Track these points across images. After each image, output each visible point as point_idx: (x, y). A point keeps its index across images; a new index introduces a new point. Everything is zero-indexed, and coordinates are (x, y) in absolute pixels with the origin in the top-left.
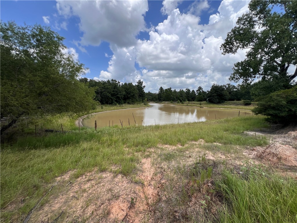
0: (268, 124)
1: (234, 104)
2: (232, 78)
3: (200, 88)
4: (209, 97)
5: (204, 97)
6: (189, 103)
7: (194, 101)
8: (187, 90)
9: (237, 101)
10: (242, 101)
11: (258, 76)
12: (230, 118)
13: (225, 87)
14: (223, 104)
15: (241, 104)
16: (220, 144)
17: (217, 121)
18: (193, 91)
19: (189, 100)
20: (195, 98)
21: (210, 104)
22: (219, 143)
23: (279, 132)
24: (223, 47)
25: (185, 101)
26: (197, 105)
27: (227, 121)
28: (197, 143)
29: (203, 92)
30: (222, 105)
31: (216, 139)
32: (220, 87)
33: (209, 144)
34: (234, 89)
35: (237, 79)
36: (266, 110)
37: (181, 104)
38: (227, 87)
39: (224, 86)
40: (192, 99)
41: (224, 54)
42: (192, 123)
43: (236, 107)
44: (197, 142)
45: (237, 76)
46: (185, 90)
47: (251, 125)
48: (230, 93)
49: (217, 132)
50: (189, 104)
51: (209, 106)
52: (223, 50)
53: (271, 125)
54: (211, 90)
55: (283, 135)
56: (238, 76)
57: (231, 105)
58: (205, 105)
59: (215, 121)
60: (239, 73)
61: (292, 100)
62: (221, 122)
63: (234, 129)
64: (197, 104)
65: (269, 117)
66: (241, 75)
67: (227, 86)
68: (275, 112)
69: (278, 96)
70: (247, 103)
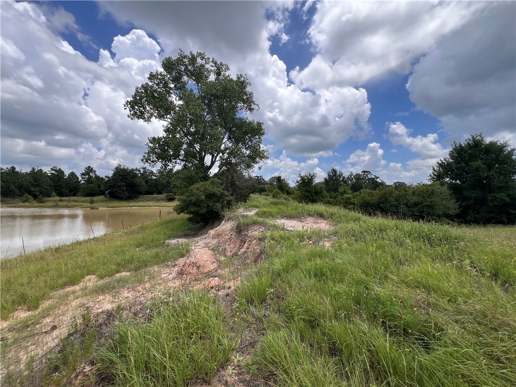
0: (191, 225)
1: (153, 200)
2: (146, 160)
3: (89, 170)
4: (110, 187)
5: (99, 187)
6: (61, 201)
7: (74, 195)
8: (55, 171)
9: (158, 196)
10: (163, 196)
11: (178, 161)
12: (148, 223)
13: (138, 172)
14: (137, 200)
15: (162, 200)
16: (128, 274)
17: (126, 231)
18: (73, 174)
19: (61, 194)
20: (78, 189)
21: (112, 200)
22: (127, 271)
23: (201, 233)
24: (129, 106)
25: (51, 197)
26: (84, 204)
27: (142, 229)
28: (77, 288)
29: (97, 177)
30: (136, 202)
31: (120, 267)
32: (130, 171)
33: (107, 280)
34: (152, 176)
35: (153, 162)
36: (187, 207)
37: (36, 204)
38: (142, 172)
39: (137, 170)
40: (70, 191)
41: (132, 119)
42: (69, 246)
43: (157, 204)
44: (77, 286)
45: (153, 157)
46: (47, 170)
47: (174, 230)
48: (147, 182)
49: (123, 252)
50: (61, 204)
51: (111, 205)
52: (130, 111)
53: (195, 226)
54: (114, 175)
55: (204, 237)
56: (155, 158)
57: (150, 202)
58: (102, 204)
59: (121, 233)
60: (156, 153)
61: (209, 193)
62: (132, 233)
63: (152, 241)
64: (83, 202)
65: (192, 216)
66: (159, 157)
67: (142, 170)
68: (196, 209)
69: (197, 189)
70: (171, 197)
